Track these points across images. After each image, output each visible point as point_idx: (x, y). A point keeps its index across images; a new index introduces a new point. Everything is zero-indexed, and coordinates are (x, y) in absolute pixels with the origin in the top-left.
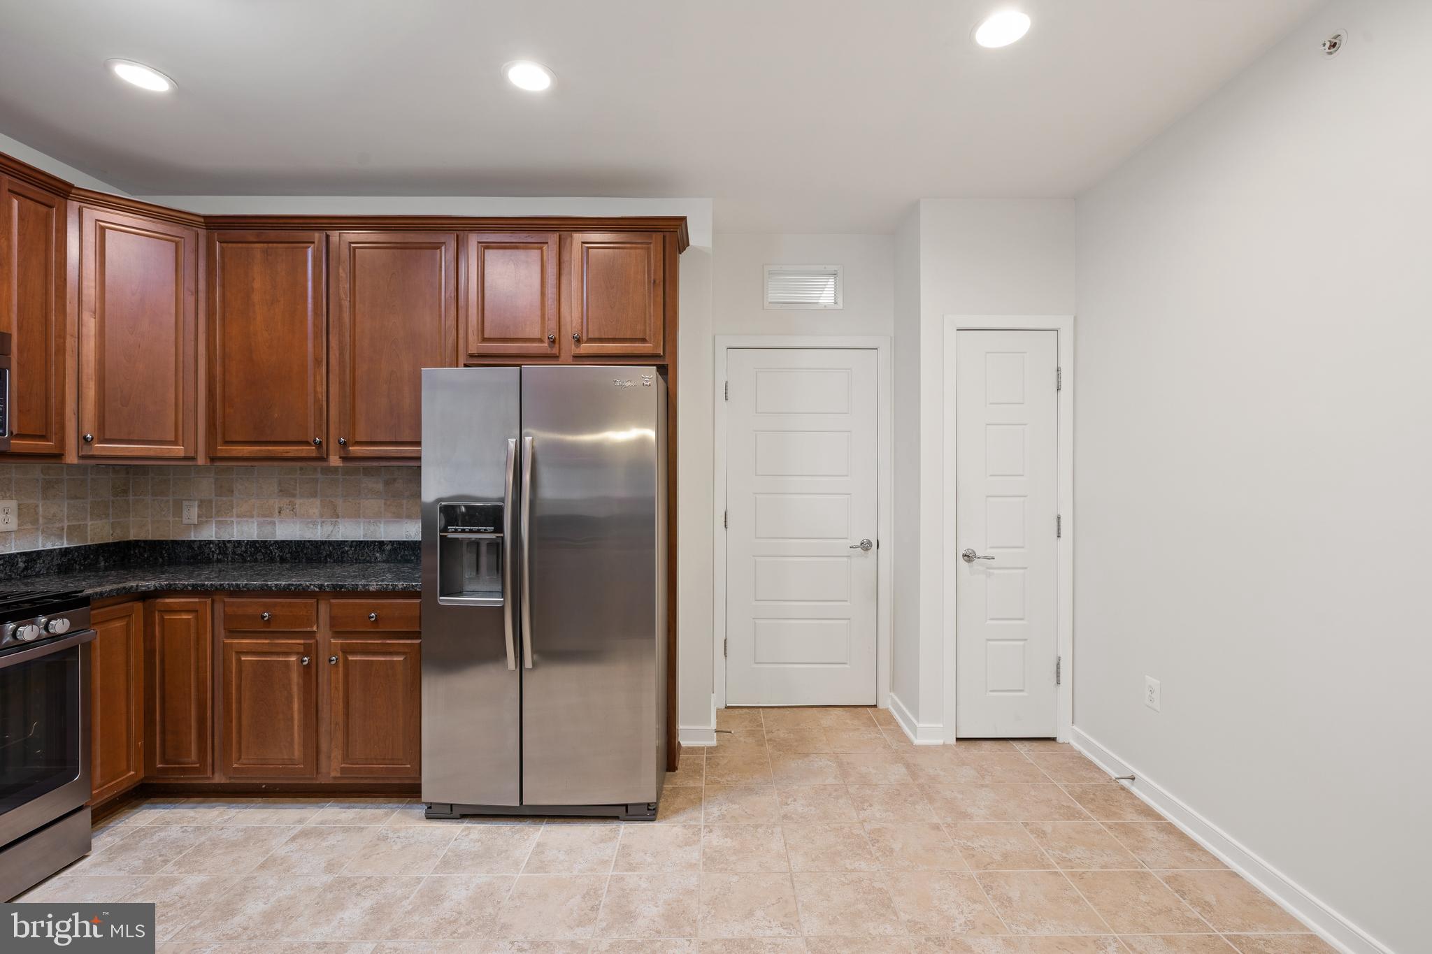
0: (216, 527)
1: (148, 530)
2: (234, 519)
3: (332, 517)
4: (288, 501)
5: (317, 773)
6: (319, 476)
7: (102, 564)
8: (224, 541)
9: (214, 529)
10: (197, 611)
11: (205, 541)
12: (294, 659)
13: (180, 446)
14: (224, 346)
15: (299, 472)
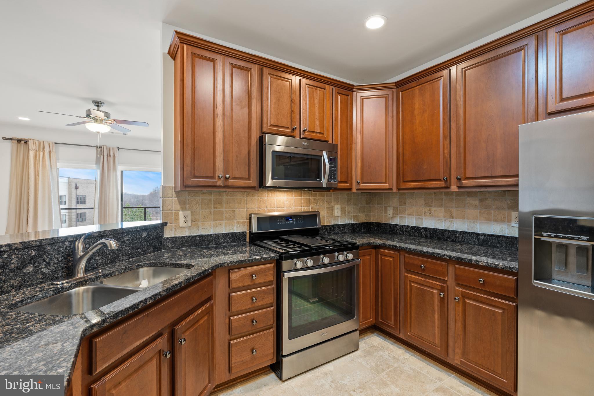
0: (399, 219)
1: (376, 218)
2: (406, 216)
3: (450, 218)
4: (429, 209)
5: (447, 356)
6: (443, 197)
7: (363, 230)
8: (402, 225)
9: (398, 220)
10: (394, 257)
11: (395, 224)
12: (436, 292)
13: (387, 184)
14: (403, 138)
15: (433, 195)
